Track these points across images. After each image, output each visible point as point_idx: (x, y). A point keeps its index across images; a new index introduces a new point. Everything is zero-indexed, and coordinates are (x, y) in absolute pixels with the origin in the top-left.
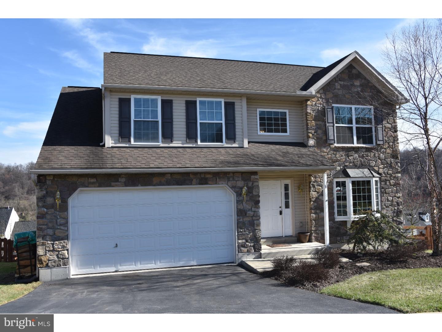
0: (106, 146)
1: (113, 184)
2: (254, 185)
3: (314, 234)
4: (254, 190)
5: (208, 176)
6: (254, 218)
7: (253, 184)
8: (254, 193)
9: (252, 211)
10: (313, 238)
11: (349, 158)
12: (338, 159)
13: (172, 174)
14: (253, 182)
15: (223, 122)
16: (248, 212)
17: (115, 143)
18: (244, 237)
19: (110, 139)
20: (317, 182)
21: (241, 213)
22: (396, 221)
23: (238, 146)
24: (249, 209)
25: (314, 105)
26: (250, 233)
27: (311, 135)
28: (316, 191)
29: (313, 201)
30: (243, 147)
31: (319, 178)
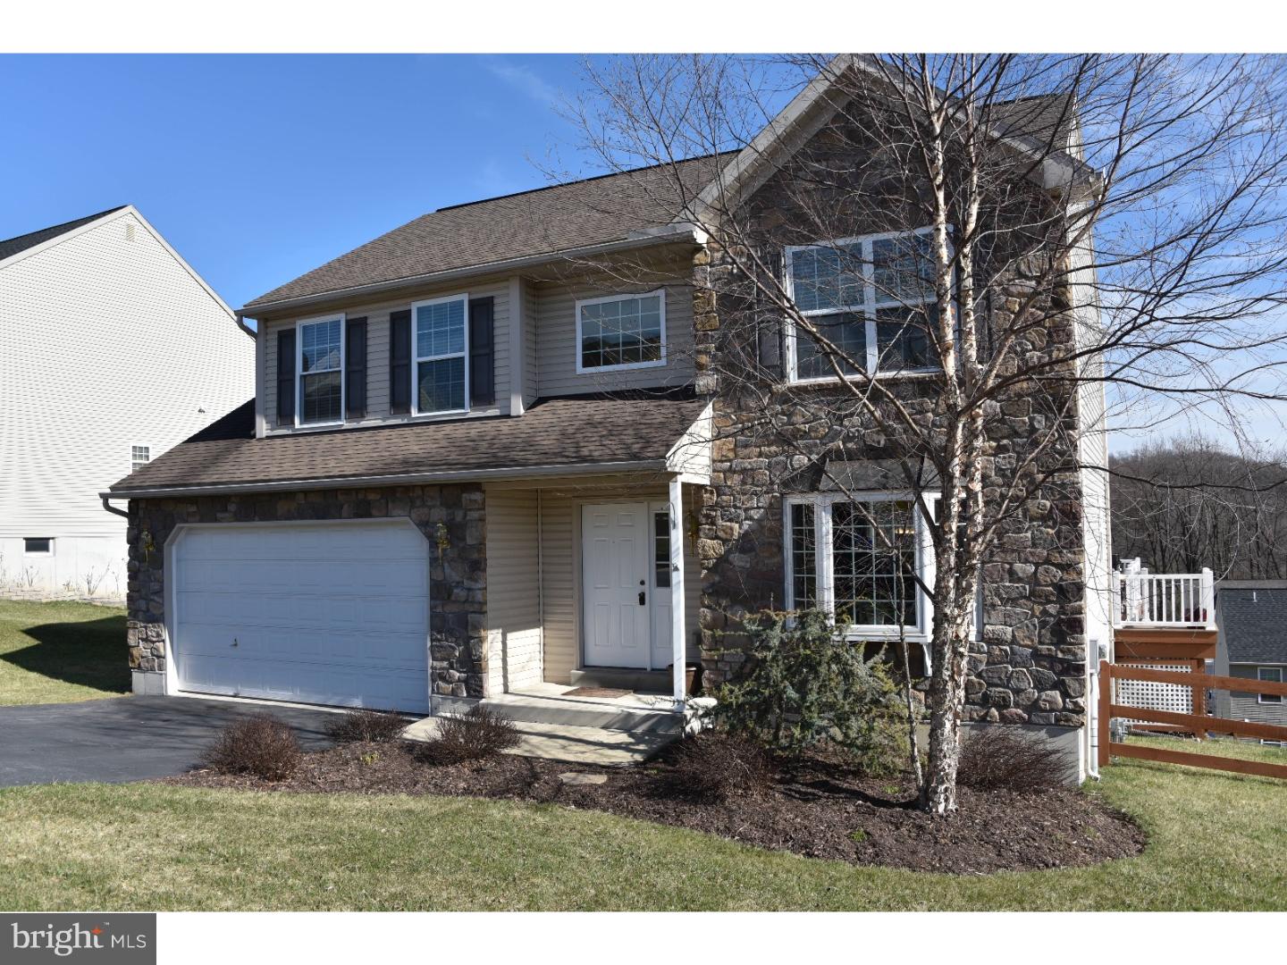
0: (258, 436)
1: (219, 515)
2: (468, 518)
3: (707, 672)
4: (468, 533)
5: (372, 497)
6: (468, 607)
7: (465, 515)
8: (469, 541)
9: (463, 588)
10: (705, 684)
11: (841, 425)
12: (799, 430)
13: (306, 492)
14: (466, 511)
15: (466, 354)
16: (455, 591)
17: (272, 430)
18: (444, 654)
19: (264, 422)
20: (722, 507)
21: (439, 591)
22: (1052, 659)
23: (498, 414)
24: (458, 583)
25: (717, 262)
26: (459, 646)
27: (704, 359)
28: (717, 537)
29: (707, 568)
30: (509, 416)
31: (732, 495)
